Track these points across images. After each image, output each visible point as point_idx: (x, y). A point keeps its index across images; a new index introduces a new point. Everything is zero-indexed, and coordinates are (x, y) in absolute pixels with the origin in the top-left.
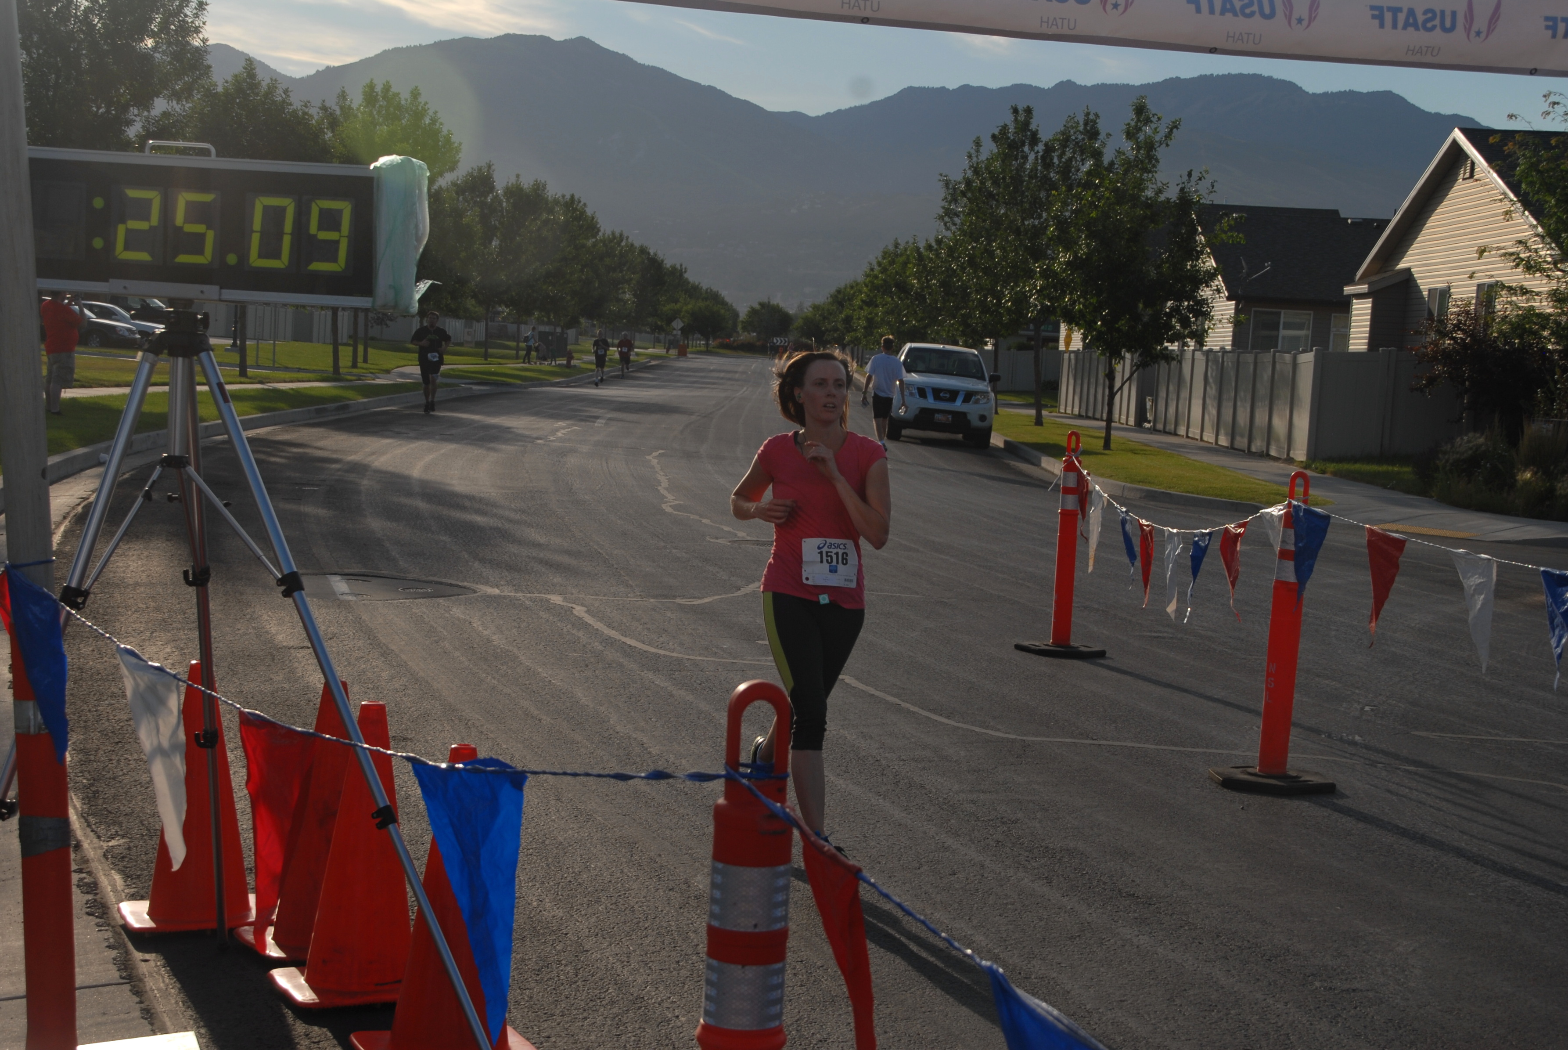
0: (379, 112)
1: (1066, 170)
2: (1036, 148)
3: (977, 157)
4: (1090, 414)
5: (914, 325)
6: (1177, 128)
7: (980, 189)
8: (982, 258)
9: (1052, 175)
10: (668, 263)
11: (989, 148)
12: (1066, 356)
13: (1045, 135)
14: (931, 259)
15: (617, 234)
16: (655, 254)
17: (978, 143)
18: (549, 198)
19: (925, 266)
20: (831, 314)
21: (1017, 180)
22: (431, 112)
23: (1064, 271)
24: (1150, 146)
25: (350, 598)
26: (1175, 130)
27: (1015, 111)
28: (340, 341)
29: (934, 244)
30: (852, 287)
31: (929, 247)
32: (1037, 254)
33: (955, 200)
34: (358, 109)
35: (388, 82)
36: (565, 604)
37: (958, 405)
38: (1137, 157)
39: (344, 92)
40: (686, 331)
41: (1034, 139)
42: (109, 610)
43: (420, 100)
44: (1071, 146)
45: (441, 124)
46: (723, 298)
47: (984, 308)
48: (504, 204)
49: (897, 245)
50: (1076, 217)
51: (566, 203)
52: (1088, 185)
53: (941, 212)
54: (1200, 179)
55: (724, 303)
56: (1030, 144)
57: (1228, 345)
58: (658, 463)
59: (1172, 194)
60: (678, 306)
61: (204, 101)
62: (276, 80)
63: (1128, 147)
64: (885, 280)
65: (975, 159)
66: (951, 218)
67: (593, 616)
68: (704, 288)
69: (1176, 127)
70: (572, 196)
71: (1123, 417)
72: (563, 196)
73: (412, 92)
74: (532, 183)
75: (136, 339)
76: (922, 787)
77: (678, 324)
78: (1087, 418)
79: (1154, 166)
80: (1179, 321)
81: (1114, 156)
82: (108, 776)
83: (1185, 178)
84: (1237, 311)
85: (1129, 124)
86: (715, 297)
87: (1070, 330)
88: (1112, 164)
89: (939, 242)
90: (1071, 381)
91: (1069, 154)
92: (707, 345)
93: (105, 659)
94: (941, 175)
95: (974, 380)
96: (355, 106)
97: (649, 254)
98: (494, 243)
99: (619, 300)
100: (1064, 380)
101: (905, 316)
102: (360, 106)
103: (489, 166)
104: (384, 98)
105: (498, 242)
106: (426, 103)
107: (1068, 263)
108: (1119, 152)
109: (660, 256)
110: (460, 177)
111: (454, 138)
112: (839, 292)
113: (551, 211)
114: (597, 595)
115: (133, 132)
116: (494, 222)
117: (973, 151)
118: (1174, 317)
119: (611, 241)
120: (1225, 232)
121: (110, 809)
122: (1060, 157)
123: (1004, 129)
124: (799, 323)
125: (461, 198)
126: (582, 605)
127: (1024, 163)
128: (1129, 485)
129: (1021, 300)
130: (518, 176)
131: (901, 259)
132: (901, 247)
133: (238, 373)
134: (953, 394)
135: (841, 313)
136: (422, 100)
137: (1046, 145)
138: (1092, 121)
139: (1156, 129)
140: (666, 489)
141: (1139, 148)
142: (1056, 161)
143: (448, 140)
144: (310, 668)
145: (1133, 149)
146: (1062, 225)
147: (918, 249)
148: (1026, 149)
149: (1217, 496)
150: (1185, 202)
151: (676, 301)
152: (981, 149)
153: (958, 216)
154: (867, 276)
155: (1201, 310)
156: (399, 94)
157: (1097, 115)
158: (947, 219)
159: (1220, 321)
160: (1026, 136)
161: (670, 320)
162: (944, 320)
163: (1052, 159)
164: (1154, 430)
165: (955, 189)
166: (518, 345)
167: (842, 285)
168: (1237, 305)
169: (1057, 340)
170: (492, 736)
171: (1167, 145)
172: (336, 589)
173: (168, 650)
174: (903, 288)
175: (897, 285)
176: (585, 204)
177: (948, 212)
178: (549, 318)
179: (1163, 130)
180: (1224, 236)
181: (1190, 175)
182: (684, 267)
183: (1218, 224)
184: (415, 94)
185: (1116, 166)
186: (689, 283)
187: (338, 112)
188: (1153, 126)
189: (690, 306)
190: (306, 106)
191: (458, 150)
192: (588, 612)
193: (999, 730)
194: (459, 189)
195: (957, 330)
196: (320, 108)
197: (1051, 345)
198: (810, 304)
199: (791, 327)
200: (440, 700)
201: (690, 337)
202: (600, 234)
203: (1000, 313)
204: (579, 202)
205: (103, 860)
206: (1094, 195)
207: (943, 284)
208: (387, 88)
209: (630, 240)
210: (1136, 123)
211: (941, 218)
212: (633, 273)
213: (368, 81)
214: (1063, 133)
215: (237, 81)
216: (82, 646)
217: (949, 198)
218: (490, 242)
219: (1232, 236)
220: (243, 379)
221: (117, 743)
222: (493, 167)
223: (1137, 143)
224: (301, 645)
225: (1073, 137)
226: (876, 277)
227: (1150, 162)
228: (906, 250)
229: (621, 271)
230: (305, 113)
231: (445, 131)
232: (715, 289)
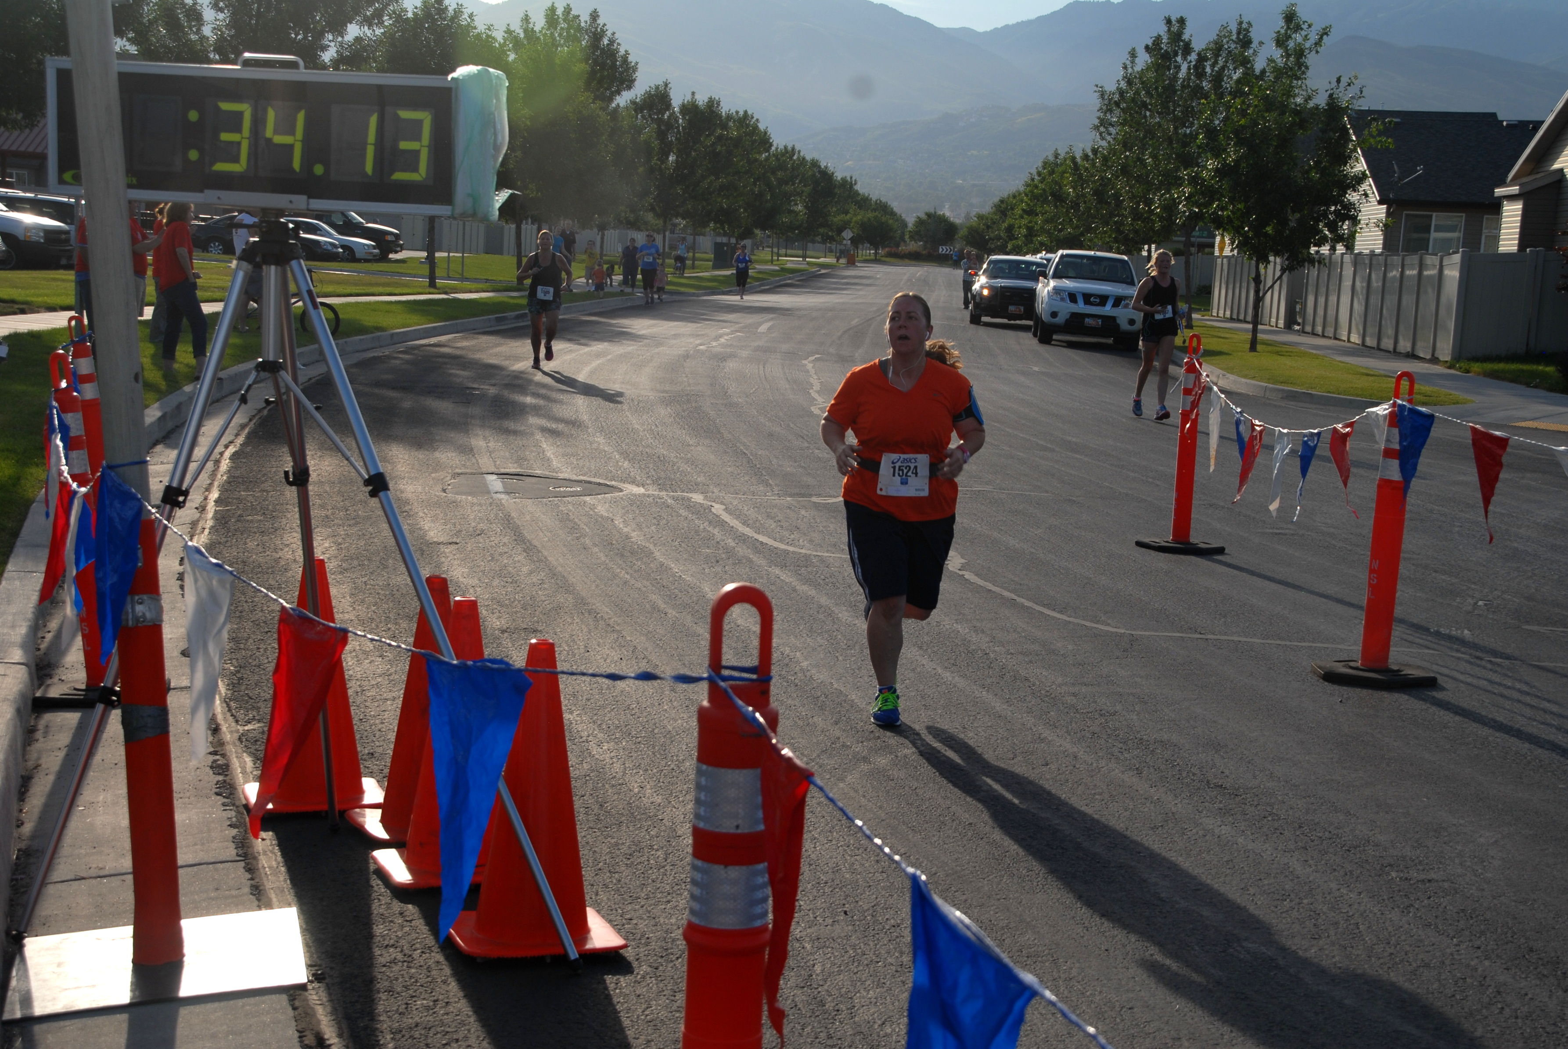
0: (560, 35)
1: (1217, 79)
2: (1189, 58)
3: (1132, 68)
4: (1242, 317)
5: (1070, 233)
6: (1328, 35)
7: (1133, 100)
8: (1135, 167)
9: (1204, 84)
10: (839, 176)
11: (1143, 59)
12: (1219, 261)
13: (1198, 45)
14: (1086, 169)
15: (789, 148)
16: (826, 167)
17: (1133, 54)
18: (724, 114)
19: (1080, 176)
20: (994, 223)
21: (1170, 89)
22: (609, 33)
23: (1213, 178)
24: (1300, 53)
25: (503, 496)
26: (1325, 37)
27: (1169, 21)
28: (523, 254)
29: (1090, 154)
30: (1014, 197)
31: (1086, 157)
32: (1188, 161)
33: (1111, 111)
34: (540, 32)
35: (568, 5)
36: (705, 502)
37: (1108, 310)
38: (1286, 64)
39: (527, 15)
40: (855, 241)
41: (1187, 49)
42: (278, 507)
43: (599, 22)
44: (1224, 55)
45: (619, 44)
46: (892, 209)
47: (1137, 215)
48: (681, 121)
49: (1056, 156)
50: (1224, 125)
51: (740, 119)
52: (1237, 93)
53: (1097, 122)
54: (1349, 85)
55: (893, 214)
56: (1182, 54)
57: (1378, 248)
58: (813, 367)
59: (1321, 100)
60: (848, 217)
61: (395, 26)
62: (461, 5)
63: (1277, 54)
64: (1044, 190)
65: (1130, 70)
66: (1106, 128)
67: (730, 514)
68: (874, 199)
69: (1326, 34)
70: (746, 112)
71: (1273, 320)
72: (737, 112)
73: (591, 15)
74: (706, 101)
75: (339, 253)
76: (1027, 679)
77: (847, 234)
78: (1239, 320)
79: (1304, 73)
80: (1326, 225)
81: (1265, 65)
82: (254, 663)
83: (1334, 84)
84: (1388, 214)
85: (1279, 32)
86: (883, 208)
87: (1223, 236)
88: (1263, 72)
89: (1095, 151)
90: (1224, 286)
91: (1221, 63)
92: (876, 254)
93: (268, 553)
94: (1097, 86)
95: (1124, 286)
96: (537, 28)
97: (820, 167)
98: (671, 158)
99: (790, 212)
100: (1217, 284)
101: (1060, 223)
102: (543, 28)
103: (666, 85)
104: (564, 20)
105: (675, 158)
106: (605, 25)
107: (1217, 170)
108: (1271, 60)
109: (831, 169)
110: (639, 96)
111: (631, 59)
112: (1002, 201)
113: (724, 126)
114: (737, 494)
115: (328, 56)
116: (671, 138)
117: (1128, 63)
118: (1321, 221)
119: (783, 155)
120: (1374, 137)
121: (251, 695)
122: (1213, 66)
123: (1158, 40)
124: (963, 232)
125: (639, 117)
126: (722, 503)
127: (1177, 73)
128: (1271, 386)
129: (1170, 207)
130: (693, 94)
131: (1060, 169)
132: (1061, 157)
133: (428, 284)
134: (1103, 299)
135: (1004, 222)
136: (601, 21)
137: (1199, 54)
138: (1244, 30)
139: (1306, 36)
140: (818, 392)
141: (1288, 56)
142: (1208, 70)
143: (625, 59)
144: (456, 562)
145: (1282, 56)
146: (1211, 133)
147: (1073, 159)
148: (1179, 59)
149: (1358, 396)
150: (1334, 109)
151: (846, 213)
152: (1137, 60)
153: (1113, 126)
154: (1027, 185)
155: (1349, 214)
156: (579, 16)
157: (1249, 23)
158: (1102, 129)
159: (1367, 224)
160: (1179, 46)
161: (840, 230)
162: (1097, 228)
163: (1204, 69)
164: (1303, 332)
165: (1110, 100)
166: (694, 256)
167: (1005, 194)
168: (1388, 209)
169: (1212, 246)
170: (618, 628)
171: (1317, 52)
172: (491, 488)
173: (327, 545)
174: (1059, 197)
175: (1053, 194)
176: (757, 120)
177: (1103, 122)
178: (723, 229)
179: (1314, 37)
180: (1372, 140)
181: (1338, 81)
182: (853, 179)
183: (1367, 129)
184: (594, 16)
185: (1268, 74)
186: (859, 194)
187: (522, 35)
188: (1303, 33)
189: (859, 217)
190: (490, 30)
191: (635, 69)
192: (726, 510)
193: (1109, 625)
194: (637, 107)
195: (1110, 236)
196: (505, 32)
197: (1207, 250)
198: (974, 213)
199: (956, 237)
200: (573, 594)
201: (861, 246)
202: (773, 148)
203: (1152, 220)
204: (753, 118)
205: (238, 743)
206: (1243, 102)
207: (1096, 193)
208: (568, 10)
209: (802, 154)
210: (1286, 31)
211: (1096, 128)
212: (805, 186)
213: (550, 5)
214: (1216, 43)
215: (425, 7)
216: (248, 540)
217: (1105, 108)
218: (668, 158)
219: (1381, 141)
220: (432, 290)
221: (267, 632)
222: (669, 86)
223: (1286, 51)
224: (450, 541)
225: (1226, 47)
226: (1036, 187)
227: (1300, 68)
228: (1065, 160)
229: (794, 184)
230: (488, 36)
231: (622, 52)
232: (884, 200)
